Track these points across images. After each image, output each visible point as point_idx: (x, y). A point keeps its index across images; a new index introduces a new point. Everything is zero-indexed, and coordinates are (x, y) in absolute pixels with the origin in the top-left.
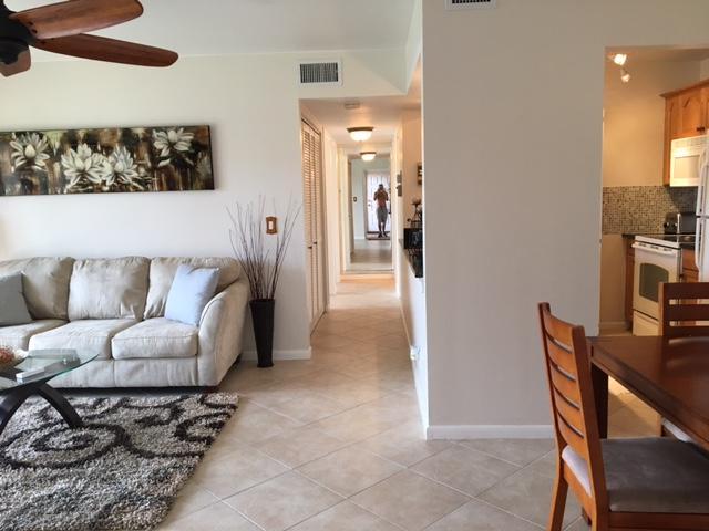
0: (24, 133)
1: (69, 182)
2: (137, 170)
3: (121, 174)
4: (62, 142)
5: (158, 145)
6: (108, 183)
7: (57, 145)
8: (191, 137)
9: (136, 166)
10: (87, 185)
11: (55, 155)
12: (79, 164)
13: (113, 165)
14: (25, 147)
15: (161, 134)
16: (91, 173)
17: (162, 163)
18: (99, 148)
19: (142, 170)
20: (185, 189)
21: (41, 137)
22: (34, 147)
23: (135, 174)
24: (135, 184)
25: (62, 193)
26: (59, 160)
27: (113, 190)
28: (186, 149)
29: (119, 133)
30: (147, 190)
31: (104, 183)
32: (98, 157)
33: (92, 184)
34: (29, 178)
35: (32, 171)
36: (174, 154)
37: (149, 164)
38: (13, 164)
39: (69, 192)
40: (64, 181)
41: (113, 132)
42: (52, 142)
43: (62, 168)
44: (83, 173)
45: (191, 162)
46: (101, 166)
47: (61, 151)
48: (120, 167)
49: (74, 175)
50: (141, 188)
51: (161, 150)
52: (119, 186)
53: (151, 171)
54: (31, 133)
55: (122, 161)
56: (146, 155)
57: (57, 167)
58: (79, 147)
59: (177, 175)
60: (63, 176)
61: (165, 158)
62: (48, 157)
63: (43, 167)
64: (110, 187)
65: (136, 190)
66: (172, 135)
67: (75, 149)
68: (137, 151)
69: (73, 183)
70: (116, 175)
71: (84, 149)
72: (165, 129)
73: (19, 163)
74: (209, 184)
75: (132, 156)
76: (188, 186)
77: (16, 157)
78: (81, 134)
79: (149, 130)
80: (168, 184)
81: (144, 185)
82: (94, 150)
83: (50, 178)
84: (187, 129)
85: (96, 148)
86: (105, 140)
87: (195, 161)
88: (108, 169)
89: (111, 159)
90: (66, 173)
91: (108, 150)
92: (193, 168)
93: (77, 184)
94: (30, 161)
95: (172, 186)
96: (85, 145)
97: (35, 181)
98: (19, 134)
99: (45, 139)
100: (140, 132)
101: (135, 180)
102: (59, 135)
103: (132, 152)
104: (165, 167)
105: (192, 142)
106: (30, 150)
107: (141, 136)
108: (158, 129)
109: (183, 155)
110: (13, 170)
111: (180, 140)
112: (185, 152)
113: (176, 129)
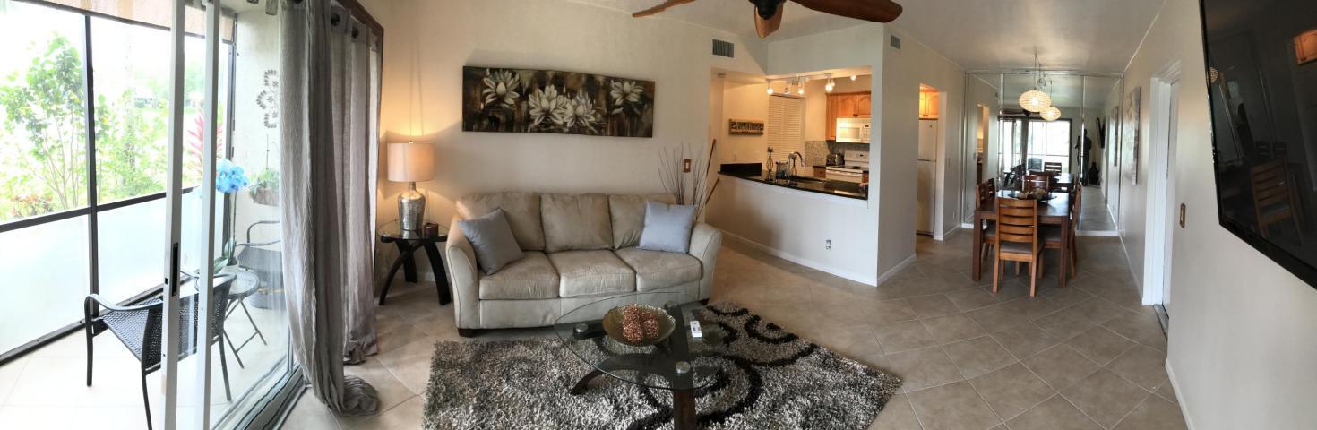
0: (498, 70)
1: (533, 121)
2: (595, 115)
3: (581, 117)
4: (532, 82)
5: (614, 94)
6: (568, 125)
7: (527, 84)
8: (640, 91)
9: (594, 111)
10: (550, 125)
11: (524, 94)
12: (545, 104)
13: (575, 108)
14: (497, 84)
15: (618, 84)
16: (555, 114)
17: (616, 111)
18: (565, 90)
19: (599, 116)
20: (632, 136)
21: (513, 76)
22: (506, 85)
23: (592, 119)
24: (592, 128)
25: (526, 131)
26: (527, 99)
27: (572, 131)
28: (635, 100)
29: (584, 79)
30: (600, 134)
31: (565, 124)
32: (563, 100)
33: (554, 124)
34: (497, 116)
35: (499, 107)
36: (626, 104)
37: (605, 111)
38: (483, 100)
39: (532, 131)
40: (529, 120)
41: (579, 76)
42: (523, 80)
43: (529, 108)
44: (547, 114)
45: (638, 112)
46: (565, 108)
47: (530, 91)
48: (581, 110)
49: (539, 115)
50: (596, 131)
51: (616, 99)
52: (578, 129)
53: (607, 116)
54: (504, 70)
55: (582, 106)
56: (603, 102)
57: (524, 105)
58: (547, 88)
59: (627, 123)
60: (529, 115)
61: (618, 107)
62: (518, 95)
63: (511, 105)
64: (570, 128)
65: (592, 134)
66: (627, 86)
67: (543, 89)
68: (597, 98)
69: (536, 122)
70: (577, 117)
71: (551, 90)
72: (622, 80)
73: (489, 100)
74: (649, 133)
75: (592, 102)
76: (634, 134)
77: (488, 94)
78: (550, 75)
79: (608, 79)
80: (619, 130)
81: (598, 130)
82: (560, 92)
83: (517, 116)
84: (639, 82)
85: (562, 90)
86: (571, 83)
87: (641, 112)
88: (570, 111)
89: (574, 102)
90: (532, 112)
91: (572, 93)
92: (639, 117)
93: (541, 124)
94: (500, 99)
95: (621, 132)
96: (553, 87)
97: (502, 118)
98: (493, 70)
99: (517, 77)
100: (601, 79)
101: (592, 124)
102: (531, 75)
103: (592, 97)
104: (618, 115)
105: (640, 94)
106: (501, 88)
107: (602, 84)
108: (616, 79)
109: (633, 106)
110: (482, 106)
111: (632, 92)
112: (635, 103)
113: (630, 81)
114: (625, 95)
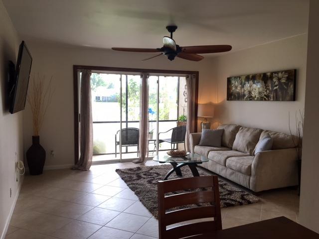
1: (245, 96)
2: (266, 91)
4: (245, 80)
5: (274, 80)
8: (287, 76)
9: (266, 89)
10: (250, 98)
11: (243, 85)
12: (249, 88)
13: (259, 89)
14: (235, 82)
15: (276, 75)
16: (252, 92)
17: (275, 88)
19: (268, 91)
20: (283, 100)
22: (238, 82)
23: (265, 93)
24: (265, 97)
25: (243, 100)
27: (258, 100)
28: (284, 81)
29: (262, 76)
30: (269, 100)
31: (255, 97)
32: (255, 86)
33: (252, 97)
35: (236, 91)
36: (280, 84)
37: (271, 89)
39: (245, 100)
41: (260, 74)
46: (255, 89)
47: (245, 83)
49: (247, 93)
51: (275, 82)
52: (260, 98)
53: (271, 91)
54: (237, 77)
55: (262, 87)
56: (270, 85)
57: (243, 90)
58: (250, 82)
59: (280, 93)
61: (276, 86)
62: (241, 86)
63: (239, 90)
64: (257, 98)
65: (265, 100)
66: (280, 75)
67: (248, 82)
68: (267, 83)
70: (260, 93)
72: (277, 72)
73: (233, 88)
74: (293, 98)
75: (265, 85)
78: (251, 76)
79: (272, 73)
80: (276, 98)
81: (268, 98)
82: (254, 83)
83: (241, 94)
84: (286, 72)
85: (254, 81)
86: (257, 78)
87: (287, 87)
88: (257, 91)
89: (258, 86)
90: (245, 92)
92: (286, 90)
94: (236, 88)
97: (237, 95)
98: (234, 77)
99: (241, 79)
100: (269, 74)
101: (265, 95)
102: (245, 77)
103: (265, 83)
104: (276, 90)
107: (269, 76)
108: (275, 73)
110: (231, 91)
111: (283, 77)
112: (284, 83)
113: (282, 72)
114: (279, 79)
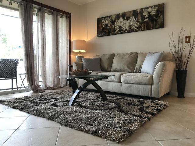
0: (106, 17)
2: (137, 24)
3: (132, 26)
5: (144, 14)
6: (127, 30)
7: (114, 19)
8: (157, 9)
9: (136, 22)
10: (121, 31)
11: (113, 22)
12: (119, 24)
13: (129, 23)
14: (105, 21)
15: (146, 10)
16: (123, 27)
17: (146, 20)
18: (126, 18)
19: (138, 24)
20: (153, 29)
21: (110, 18)
23: (136, 25)
24: (136, 29)
25: (114, 34)
26: (114, 24)
27: (129, 32)
28: (154, 13)
29: (132, 12)
30: (139, 31)
32: (125, 21)
35: (107, 28)
36: (150, 16)
37: (141, 21)
38: (102, 27)
39: (116, 34)
40: (115, 30)
41: (130, 12)
43: (115, 26)
44: (120, 27)
45: (156, 18)
46: (126, 24)
47: (115, 21)
48: (131, 23)
49: (118, 28)
51: (145, 16)
52: (131, 30)
53: (141, 23)
56: (140, 18)
57: (113, 26)
59: (150, 24)
61: (146, 18)
62: (111, 23)
63: (109, 27)
65: (136, 31)
66: (150, 9)
67: (119, 20)
68: (137, 17)
69: (117, 31)
70: (130, 26)
71: (121, 19)
72: (147, 8)
73: (104, 26)
74: (162, 26)
75: (135, 19)
78: (121, 15)
79: (142, 9)
80: (147, 28)
81: (138, 29)
82: (124, 19)
83: (111, 30)
84: (155, 6)
86: (127, 15)
88: (128, 25)
89: (129, 21)
90: (116, 28)
91: (128, 18)
92: (156, 21)
93: (118, 31)
94: (106, 25)
96: (122, 18)
97: (107, 31)
98: (104, 18)
100: (139, 10)
101: (136, 27)
102: (115, 16)
105: (157, 11)
106: (107, 22)
107: (139, 12)
108: (145, 8)
110: (102, 29)
111: (152, 11)
112: (154, 15)
113: (151, 7)
114: (149, 13)
